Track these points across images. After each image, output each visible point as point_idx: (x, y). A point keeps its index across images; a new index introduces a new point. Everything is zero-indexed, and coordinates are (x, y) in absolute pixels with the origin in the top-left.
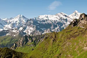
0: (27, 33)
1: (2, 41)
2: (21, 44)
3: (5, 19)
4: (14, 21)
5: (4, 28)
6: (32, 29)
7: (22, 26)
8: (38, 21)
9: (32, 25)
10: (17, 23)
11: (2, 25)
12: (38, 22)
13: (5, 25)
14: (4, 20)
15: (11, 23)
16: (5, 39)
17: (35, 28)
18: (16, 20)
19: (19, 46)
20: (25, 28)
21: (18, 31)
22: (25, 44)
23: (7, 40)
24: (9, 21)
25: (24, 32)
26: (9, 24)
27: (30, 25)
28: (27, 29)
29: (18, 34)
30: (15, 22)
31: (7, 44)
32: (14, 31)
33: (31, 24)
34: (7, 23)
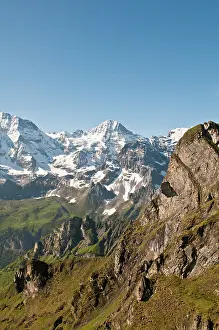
0: (117, 193)
1: (27, 216)
2: (56, 245)
3: (58, 136)
4: (86, 143)
5: (51, 166)
6: (137, 178)
7: (103, 168)
8: (165, 149)
9: (139, 163)
10: (96, 149)
11: (46, 154)
12: (166, 154)
13: (55, 155)
14: (54, 136)
15: (75, 148)
16: (37, 211)
17: (149, 177)
18: (94, 138)
19: (51, 253)
20: (112, 176)
21: (87, 185)
22: (70, 248)
23: (44, 216)
24: (71, 142)
25: (108, 188)
26: (68, 153)
27: (131, 165)
28: (120, 177)
29: (85, 195)
30: (89, 147)
31: (40, 230)
32: (74, 184)
33: (136, 160)
34: (63, 148)
